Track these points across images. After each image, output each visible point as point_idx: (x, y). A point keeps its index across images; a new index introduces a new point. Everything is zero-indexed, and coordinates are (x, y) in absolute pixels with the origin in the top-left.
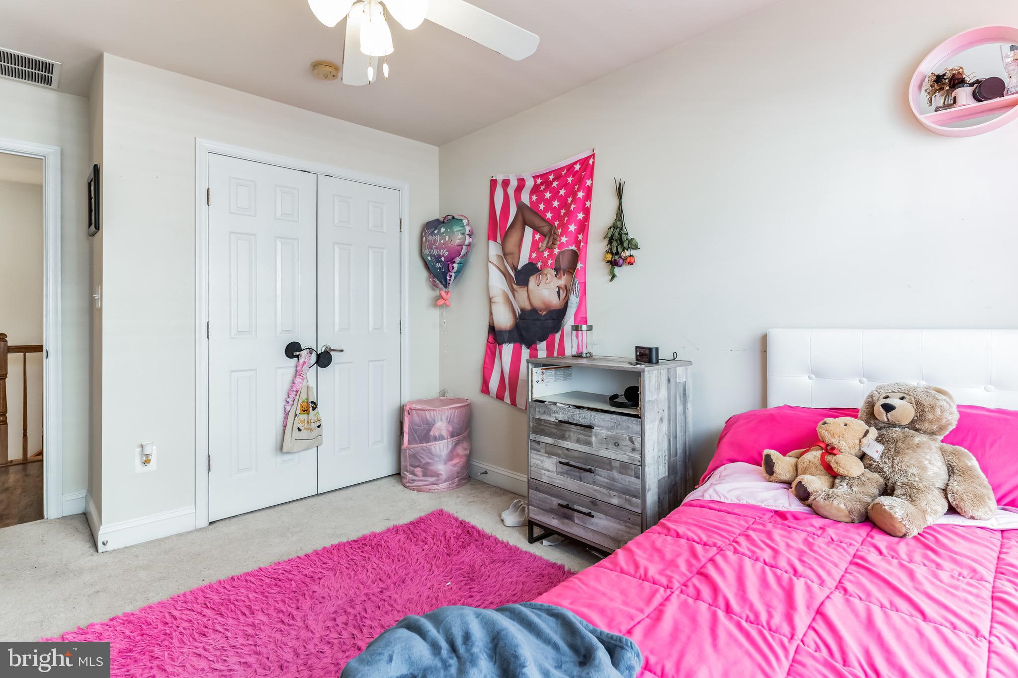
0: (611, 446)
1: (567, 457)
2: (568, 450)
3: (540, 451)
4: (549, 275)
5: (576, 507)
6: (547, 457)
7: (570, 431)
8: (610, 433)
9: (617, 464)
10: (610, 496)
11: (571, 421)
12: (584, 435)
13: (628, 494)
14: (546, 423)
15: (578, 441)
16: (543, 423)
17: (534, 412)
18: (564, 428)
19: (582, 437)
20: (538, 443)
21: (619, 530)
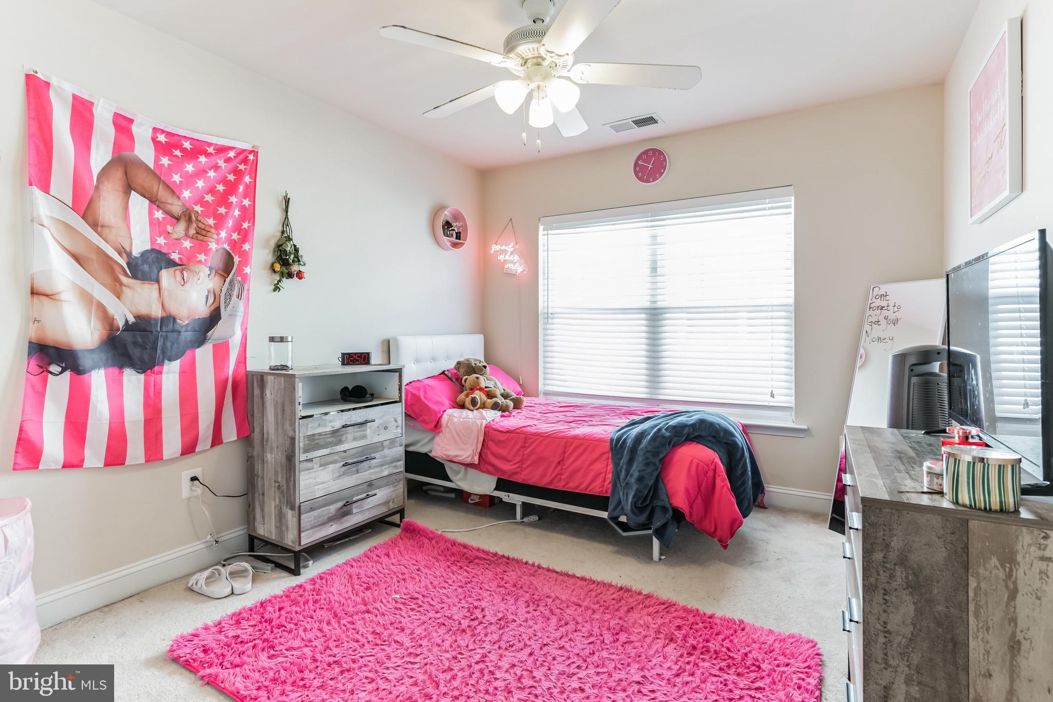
0: (382, 431)
1: (343, 458)
2: (345, 451)
3: (313, 468)
4: (201, 274)
5: (354, 499)
6: (322, 469)
7: (348, 433)
8: (381, 421)
9: (386, 444)
10: (382, 471)
11: (349, 423)
12: (360, 431)
13: (394, 462)
14: (321, 435)
15: (355, 439)
16: (317, 437)
17: (305, 430)
18: (342, 433)
19: (358, 434)
20: (311, 460)
21: (389, 493)
